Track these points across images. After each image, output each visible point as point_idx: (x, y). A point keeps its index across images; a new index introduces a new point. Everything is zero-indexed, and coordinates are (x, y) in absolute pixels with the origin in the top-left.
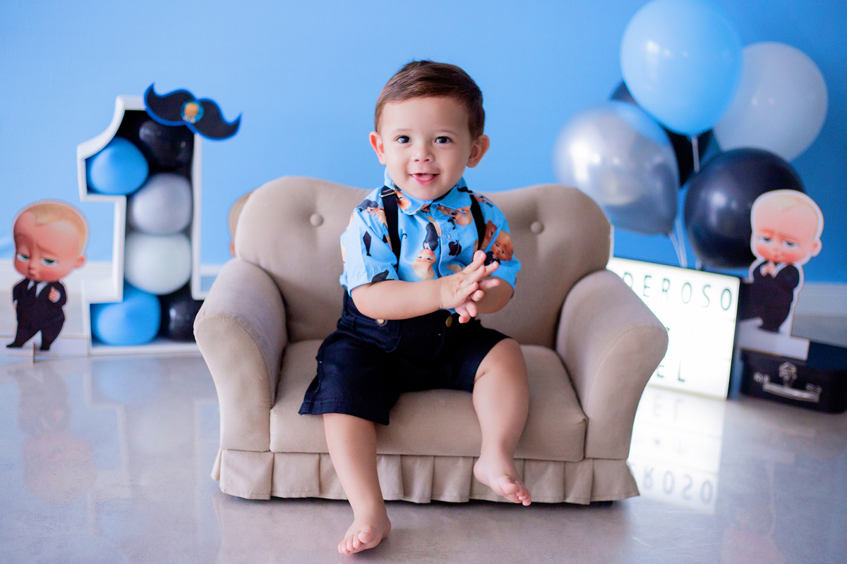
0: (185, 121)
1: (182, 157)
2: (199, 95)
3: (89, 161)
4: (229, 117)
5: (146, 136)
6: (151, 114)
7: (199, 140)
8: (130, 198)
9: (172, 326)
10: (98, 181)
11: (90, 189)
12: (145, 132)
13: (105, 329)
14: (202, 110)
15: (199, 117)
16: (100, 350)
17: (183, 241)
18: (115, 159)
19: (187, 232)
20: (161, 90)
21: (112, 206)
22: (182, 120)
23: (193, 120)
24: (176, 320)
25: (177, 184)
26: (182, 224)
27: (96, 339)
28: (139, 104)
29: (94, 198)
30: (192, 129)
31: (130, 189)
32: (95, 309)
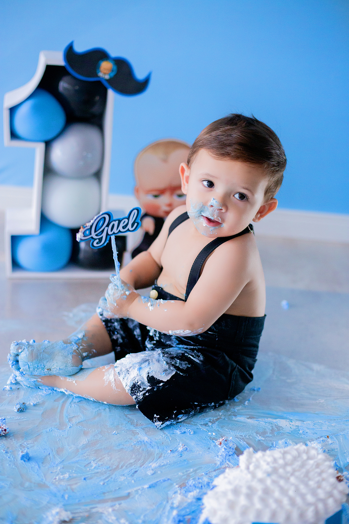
0: (99, 77)
1: (95, 109)
2: (113, 53)
3: (13, 110)
4: (140, 75)
5: (65, 89)
6: (69, 69)
7: (111, 95)
8: (48, 144)
9: (82, 256)
10: (21, 128)
11: (14, 135)
12: (63, 85)
13: (23, 257)
14: (115, 68)
15: (112, 74)
16: (19, 274)
17: (93, 183)
18: (36, 109)
19: (98, 175)
20: (80, 48)
21: (33, 151)
22: (96, 75)
23: (107, 77)
24: (85, 251)
25: (91, 133)
26: (94, 169)
27: (15, 264)
28: (59, 60)
29: (16, 144)
30: (106, 84)
31: (49, 137)
32: (15, 240)
